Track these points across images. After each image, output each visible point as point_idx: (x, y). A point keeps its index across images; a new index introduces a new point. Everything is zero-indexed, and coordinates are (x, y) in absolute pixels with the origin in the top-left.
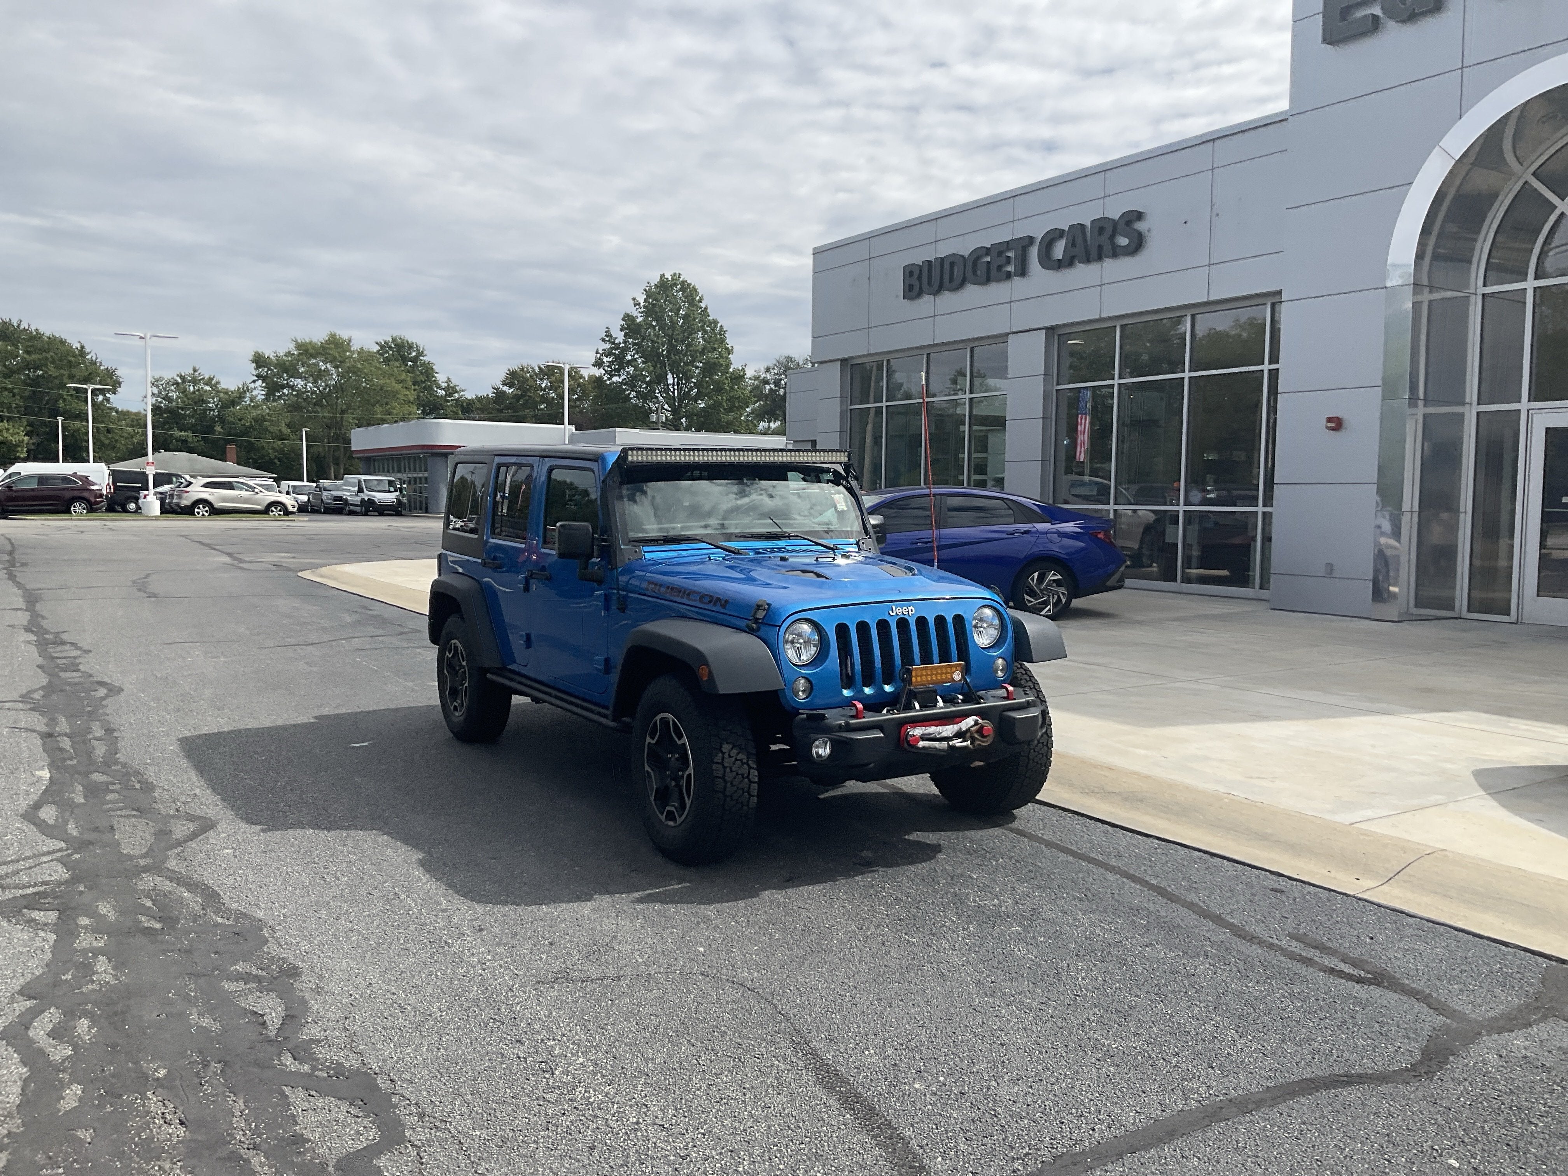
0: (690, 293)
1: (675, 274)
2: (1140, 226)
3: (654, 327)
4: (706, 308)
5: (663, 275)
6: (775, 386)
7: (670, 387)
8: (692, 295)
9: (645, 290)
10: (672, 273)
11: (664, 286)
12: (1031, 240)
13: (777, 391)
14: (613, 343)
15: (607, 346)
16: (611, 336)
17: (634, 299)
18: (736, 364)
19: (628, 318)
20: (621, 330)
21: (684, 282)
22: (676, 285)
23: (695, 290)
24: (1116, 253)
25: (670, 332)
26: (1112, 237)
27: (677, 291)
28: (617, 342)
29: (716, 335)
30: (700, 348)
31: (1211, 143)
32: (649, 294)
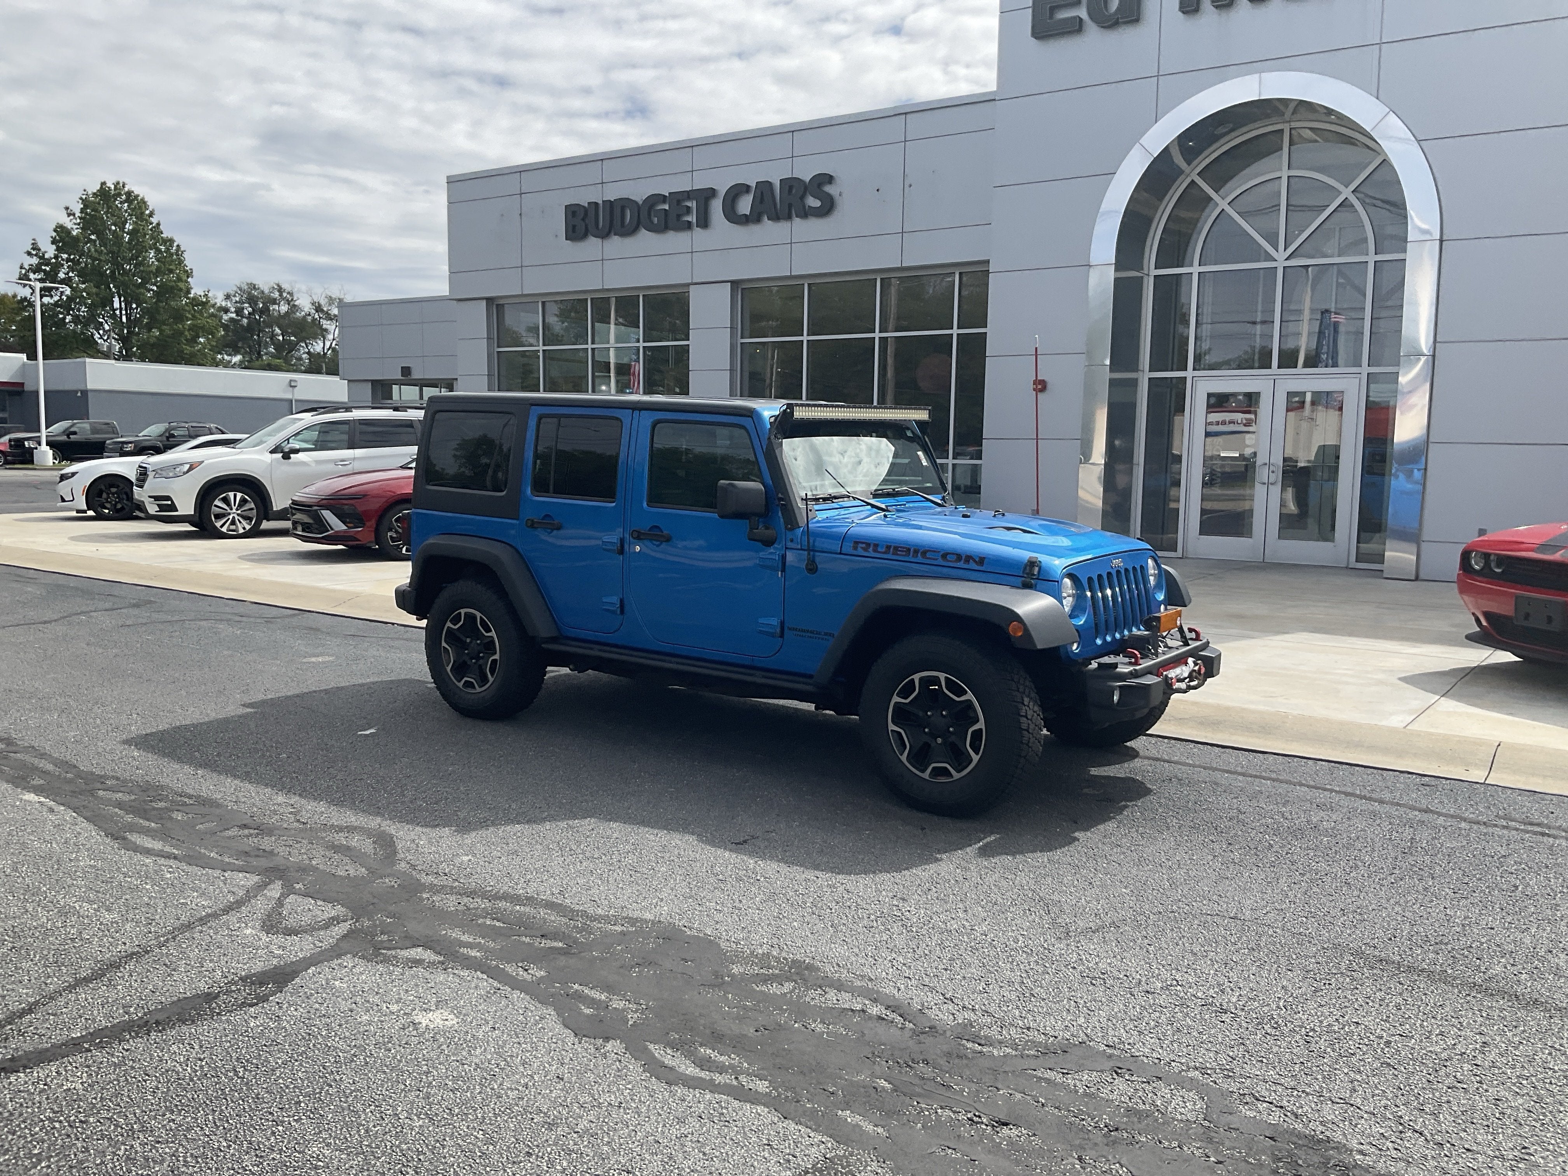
0: (138, 205)
1: (118, 183)
2: (828, 189)
3: (95, 241)
4: (158, 224)
5: (103, 184)
6: (237, 315)
7: (118, 312)
8: (140, 207)
9: (81, 198)
10: (115, 181)
11: (105, 195)
12: (711, 193)
13: (239, 321)
14: (42, 258)
15: (35, 261)
16: (39, 250)
17: (67, 208)
18: (197, 290)
19: (60, 230)
20: (53, 243)
21: (129, 194)
22: (120, 195)
23: (145, 203)
24: (806, 213)
25: (115, 249)
26: (802, 198)
27: (121, 203)
28: (46, 256)
29: (172, 255)
30: (153, 269)
31: (904, 116)
32: (86, 203)
